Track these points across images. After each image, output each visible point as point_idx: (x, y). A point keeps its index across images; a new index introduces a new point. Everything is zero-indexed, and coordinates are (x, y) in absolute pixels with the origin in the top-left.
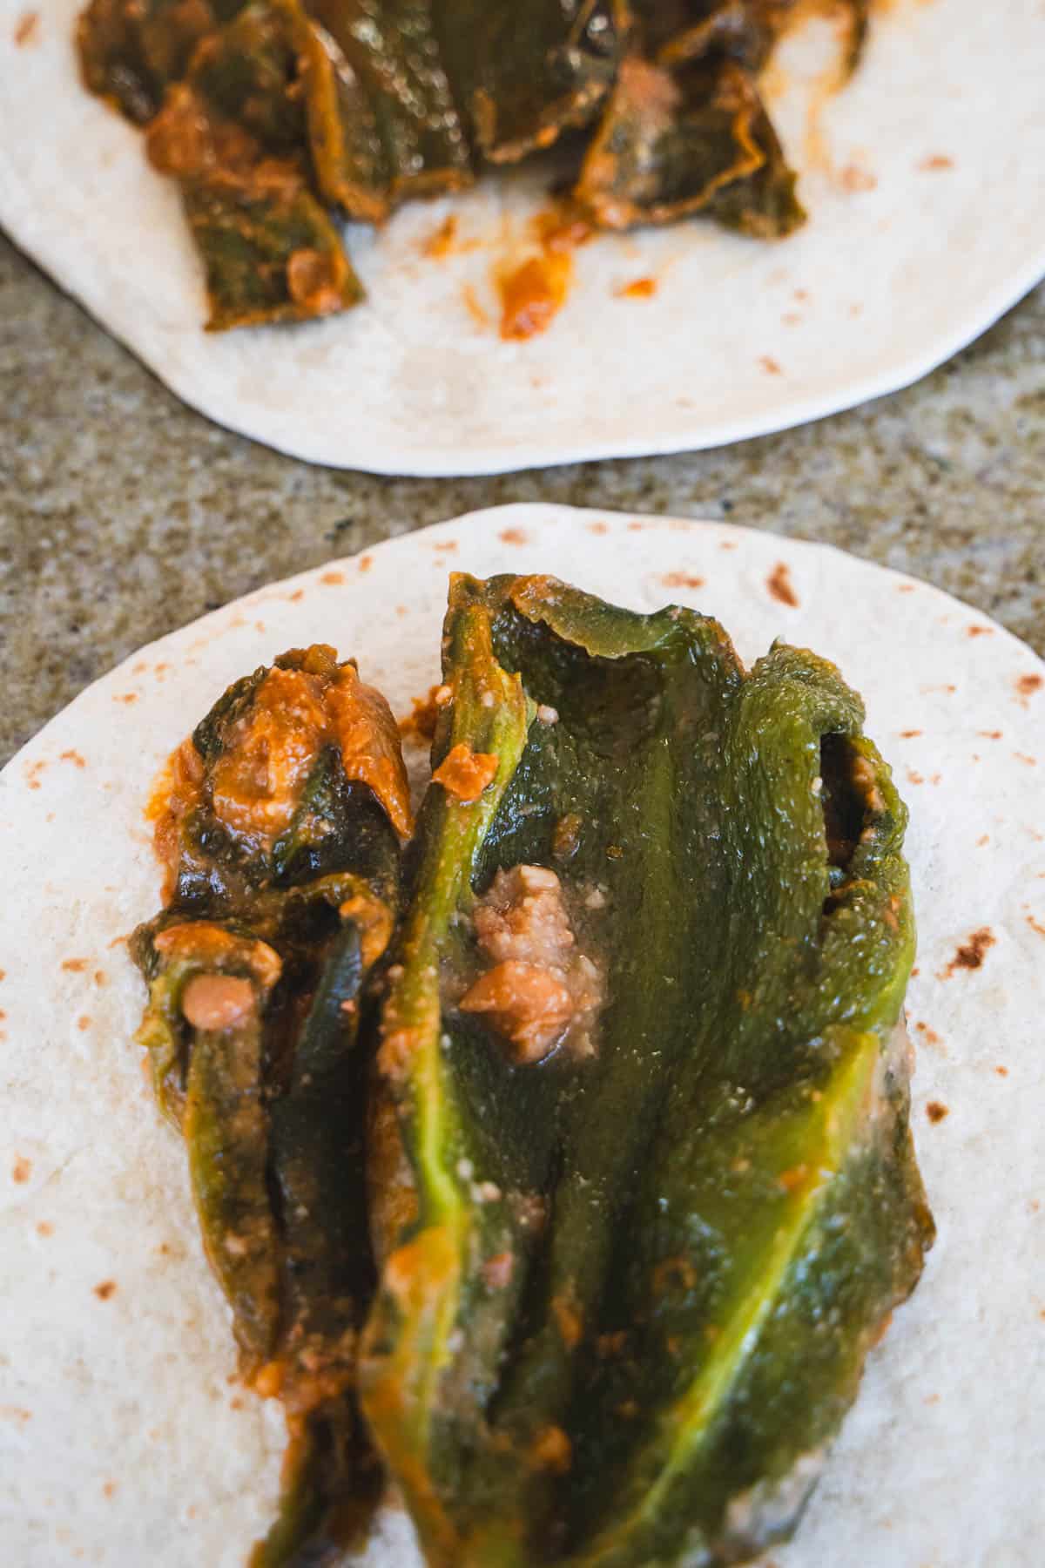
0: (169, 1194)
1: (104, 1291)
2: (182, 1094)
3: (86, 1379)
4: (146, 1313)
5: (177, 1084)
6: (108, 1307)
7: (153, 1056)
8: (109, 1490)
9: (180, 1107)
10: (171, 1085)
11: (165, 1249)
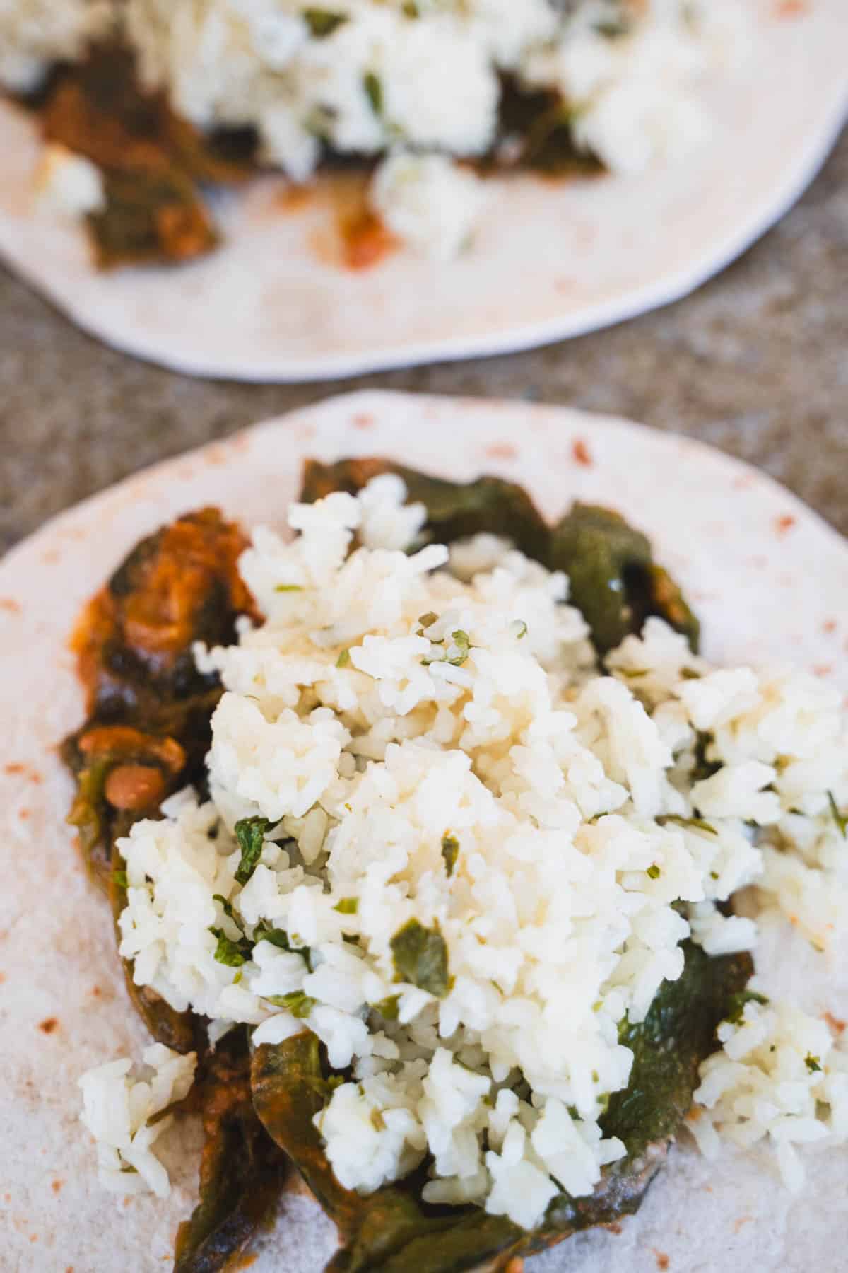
0: (99, 948)
1: (48, 1026)
2: (107, 864)
3: (35, 1098)
4: (84, 1042)
5: (103, 856)
6: (52, 1039)
7: (83, 834)
8: (56, 1186)
9: (104, 874)
10: (98, 857)
11: (97, 992)
